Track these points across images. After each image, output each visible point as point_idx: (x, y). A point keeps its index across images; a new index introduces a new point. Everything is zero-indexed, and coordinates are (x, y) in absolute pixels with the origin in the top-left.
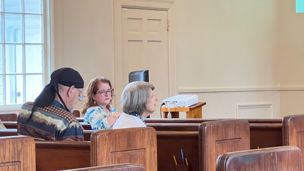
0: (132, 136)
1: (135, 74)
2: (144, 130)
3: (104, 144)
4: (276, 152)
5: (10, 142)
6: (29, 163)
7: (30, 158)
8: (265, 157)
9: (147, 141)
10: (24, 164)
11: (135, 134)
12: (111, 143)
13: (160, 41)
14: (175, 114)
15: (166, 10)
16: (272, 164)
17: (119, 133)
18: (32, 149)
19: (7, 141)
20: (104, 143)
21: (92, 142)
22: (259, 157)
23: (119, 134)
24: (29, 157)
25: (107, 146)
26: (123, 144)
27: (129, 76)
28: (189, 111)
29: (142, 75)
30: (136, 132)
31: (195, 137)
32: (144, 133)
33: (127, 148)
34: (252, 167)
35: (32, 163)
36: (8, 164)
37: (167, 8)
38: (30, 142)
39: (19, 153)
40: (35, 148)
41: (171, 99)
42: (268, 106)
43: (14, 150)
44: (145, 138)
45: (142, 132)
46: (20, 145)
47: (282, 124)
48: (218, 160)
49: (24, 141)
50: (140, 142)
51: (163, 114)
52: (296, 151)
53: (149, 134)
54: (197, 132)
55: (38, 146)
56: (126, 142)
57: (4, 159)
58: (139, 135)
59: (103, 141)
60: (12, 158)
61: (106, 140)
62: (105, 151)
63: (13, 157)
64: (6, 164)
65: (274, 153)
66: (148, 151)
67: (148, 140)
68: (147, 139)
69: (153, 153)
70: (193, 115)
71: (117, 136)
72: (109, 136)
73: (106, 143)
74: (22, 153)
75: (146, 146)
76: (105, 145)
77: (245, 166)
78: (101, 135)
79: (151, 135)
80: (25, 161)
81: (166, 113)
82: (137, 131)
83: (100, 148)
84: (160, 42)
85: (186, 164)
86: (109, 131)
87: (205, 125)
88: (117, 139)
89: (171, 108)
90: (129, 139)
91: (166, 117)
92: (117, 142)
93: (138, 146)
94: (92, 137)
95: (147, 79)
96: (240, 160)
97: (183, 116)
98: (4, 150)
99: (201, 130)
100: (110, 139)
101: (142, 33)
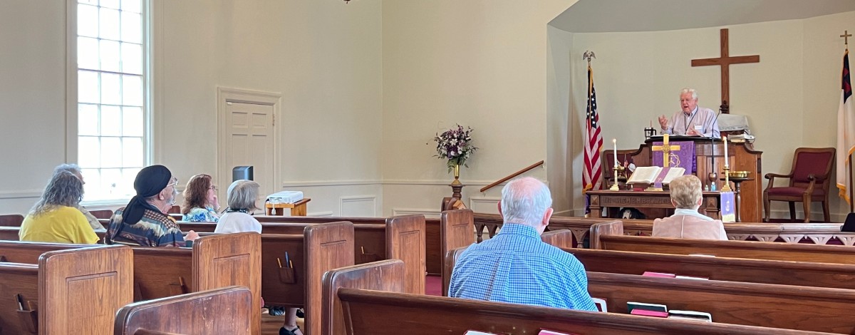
0: (235, 242)
1: (240, 169)
4: (381, 266)
5: (107, 253)
6: (126, 273)
7: (128, 267)
8: (370, 272)
9: (251, 246)
10: (121, 274)
11: (239, 240)
12: (214, 250)
13: (265, 136)
14: (279, 211)
15: (272, 104)
16: (377, 279)
17: (222, 239)
18: (131, 258)
19: (103, 251)
21: (194, 248)
22: (364, 271)
24: (126, 266)
25: (210, 252)
26: (228, 250)
27: (233, 172)
28: (293, 207)
29: (246, 171)
30: (240, 237)
31: (300, 240)
32: (249, 239)
33: (230, 254)
34: (358, 282)
35: (129, 273)
36: (105, 275)
37: (271, 102)
38: (128, 251)
39: (116, 263)
41: (276, 195)
42: (372, 199)
43: (111, 260)
44: (249, 243)
45: (247, 237)
46: (117, 255)
47: (384, 225)
48: (324, 277)
49: (121, 251)
50: (244, 247)
51: (267, 211)
52: (399, 264)
53: (254, 239)
54: (303, 235)
55: (135, 252)
56: (230, 248)
57: (100, 270)
58: (242, 240)
59: (206, 248)
60: (108, 268)
61: (209, 246)
62: (208, 258)
64: (102, 275)
65: (378, 267)
66: (252, 256)
68: (252, 244)
69: (257, 258)
70: (297, 212)
71: (221, 243)
74: (119, 263)
75: (250, 251)
76: (207, 251)
77: (351, 281)
78: (204, 242)
80: (122, 271)
81: (271, 209)
83: (202, 255)
85: (290, 266)
87: (310, 228)
88: (221, 246)
89: (275, 205)
90: (233, 244)
91: (270, 214)
92: (221, 248)
93: (242, 252)
95: (251, 178)
96: (346, 276)
97: (287, 214)
98: (100, 261)
99: (306, 234)
100: (213, 245)
101: (247, 127)
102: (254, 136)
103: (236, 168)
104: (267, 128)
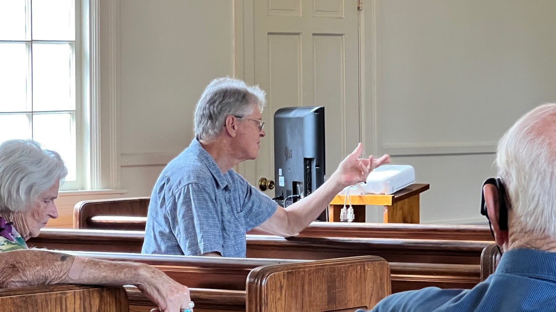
0: (337, 280)
1: (292, 115)
2: (364, 265)
3: (277, 298)
9: (370, 290)
11: (344, 275)
12: (292, 296)
13: (341, 35)
17: (310, 273)
20: (279, 295)
21: (249, 292)
23: (310, 275)
25: (283, 302)
26: (319, 297)
27: (275, 119)
30: (346, 270)
32: (364, 272)
33: (327, 307)
44: (365, 280)
45: (361, 268)
46: (97, 303)
50: (355, 292)
53: (375, 274)
56: (326, 293)
58: (353, 277)
59: (275, 291)
61: (281, 287)
67: (373, 287)
68: (371, 285)
71: (307, 280)
72: (288, 279)
73: (281, 294)
75: (368, 300)
76: (279, 299)
78: (271, 277)
79: (378, 275)
82: (348, 267)
83: (269, 306)
84: (340, 37)
86: (288, 269)
88: (306, 287)
92: (306, 293)
93: (349, 303)
94: (249, 283)
100: (290, 286)
101: (301, 16)
102: (315, 37)
103: (280, 111)
104: (344, 17)
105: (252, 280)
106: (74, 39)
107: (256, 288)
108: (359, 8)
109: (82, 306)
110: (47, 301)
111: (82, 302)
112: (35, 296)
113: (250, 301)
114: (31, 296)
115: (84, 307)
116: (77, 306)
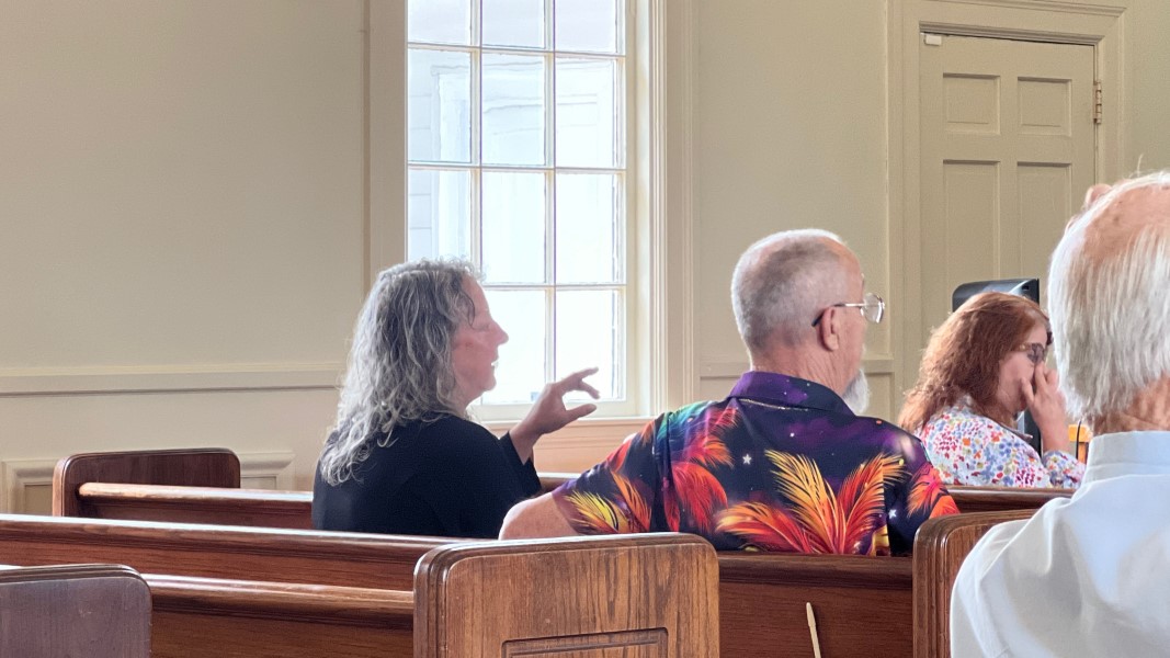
5: (633, 555)
6: (696, 636)
7: (702, 616)
10: (678, 639)
13: (1066, 165)
15: (1090, 42)
18: (710, 585)
19: (622, 551)
21: (920, 559)
24: (695, 613)
35: (706, 638)
36: (625, 639)
37: (1095, 33)
38: (700, 556)
39: (663, 596)
40: (717, 579)
43: (646, 585)
46: (667, 570)
49: (679, 554)
55: (728, 573)
57: (611, 619)
60: (638, 615)
63: (642, 612)
64: (617, 638)
74: (673, 601)
78: (955, 533)
80: (682, 629)
84: (1062, 169)
94: (920, 544)
98: (612, 585)
101: (998, 132)
102: (1021, 168)
103: (963, 288)
104: (1070, 135)
105: (923, 538)
106: (624, 167)
107: (930, 553)
108: (1095, 120)
109: (642, 574)
110: (583, 563)
111: (642, 566)
112: (564, 555)
113: (920, 574)
114: (559, 554)
115: (645, 574)
116: (634, 572)
